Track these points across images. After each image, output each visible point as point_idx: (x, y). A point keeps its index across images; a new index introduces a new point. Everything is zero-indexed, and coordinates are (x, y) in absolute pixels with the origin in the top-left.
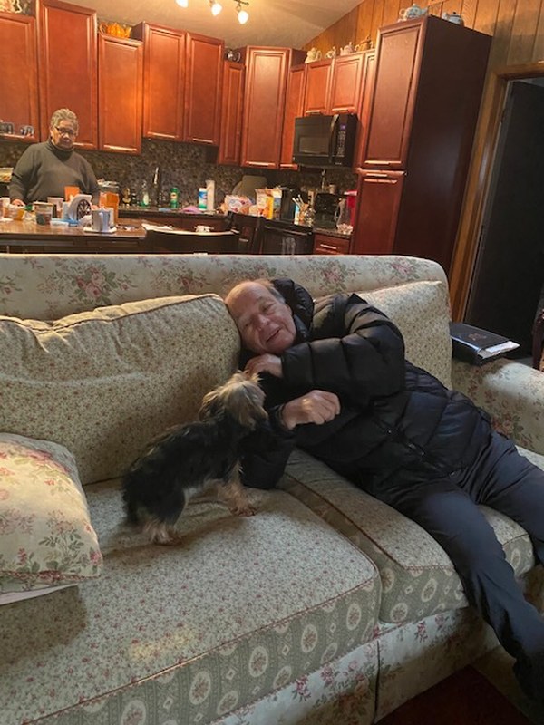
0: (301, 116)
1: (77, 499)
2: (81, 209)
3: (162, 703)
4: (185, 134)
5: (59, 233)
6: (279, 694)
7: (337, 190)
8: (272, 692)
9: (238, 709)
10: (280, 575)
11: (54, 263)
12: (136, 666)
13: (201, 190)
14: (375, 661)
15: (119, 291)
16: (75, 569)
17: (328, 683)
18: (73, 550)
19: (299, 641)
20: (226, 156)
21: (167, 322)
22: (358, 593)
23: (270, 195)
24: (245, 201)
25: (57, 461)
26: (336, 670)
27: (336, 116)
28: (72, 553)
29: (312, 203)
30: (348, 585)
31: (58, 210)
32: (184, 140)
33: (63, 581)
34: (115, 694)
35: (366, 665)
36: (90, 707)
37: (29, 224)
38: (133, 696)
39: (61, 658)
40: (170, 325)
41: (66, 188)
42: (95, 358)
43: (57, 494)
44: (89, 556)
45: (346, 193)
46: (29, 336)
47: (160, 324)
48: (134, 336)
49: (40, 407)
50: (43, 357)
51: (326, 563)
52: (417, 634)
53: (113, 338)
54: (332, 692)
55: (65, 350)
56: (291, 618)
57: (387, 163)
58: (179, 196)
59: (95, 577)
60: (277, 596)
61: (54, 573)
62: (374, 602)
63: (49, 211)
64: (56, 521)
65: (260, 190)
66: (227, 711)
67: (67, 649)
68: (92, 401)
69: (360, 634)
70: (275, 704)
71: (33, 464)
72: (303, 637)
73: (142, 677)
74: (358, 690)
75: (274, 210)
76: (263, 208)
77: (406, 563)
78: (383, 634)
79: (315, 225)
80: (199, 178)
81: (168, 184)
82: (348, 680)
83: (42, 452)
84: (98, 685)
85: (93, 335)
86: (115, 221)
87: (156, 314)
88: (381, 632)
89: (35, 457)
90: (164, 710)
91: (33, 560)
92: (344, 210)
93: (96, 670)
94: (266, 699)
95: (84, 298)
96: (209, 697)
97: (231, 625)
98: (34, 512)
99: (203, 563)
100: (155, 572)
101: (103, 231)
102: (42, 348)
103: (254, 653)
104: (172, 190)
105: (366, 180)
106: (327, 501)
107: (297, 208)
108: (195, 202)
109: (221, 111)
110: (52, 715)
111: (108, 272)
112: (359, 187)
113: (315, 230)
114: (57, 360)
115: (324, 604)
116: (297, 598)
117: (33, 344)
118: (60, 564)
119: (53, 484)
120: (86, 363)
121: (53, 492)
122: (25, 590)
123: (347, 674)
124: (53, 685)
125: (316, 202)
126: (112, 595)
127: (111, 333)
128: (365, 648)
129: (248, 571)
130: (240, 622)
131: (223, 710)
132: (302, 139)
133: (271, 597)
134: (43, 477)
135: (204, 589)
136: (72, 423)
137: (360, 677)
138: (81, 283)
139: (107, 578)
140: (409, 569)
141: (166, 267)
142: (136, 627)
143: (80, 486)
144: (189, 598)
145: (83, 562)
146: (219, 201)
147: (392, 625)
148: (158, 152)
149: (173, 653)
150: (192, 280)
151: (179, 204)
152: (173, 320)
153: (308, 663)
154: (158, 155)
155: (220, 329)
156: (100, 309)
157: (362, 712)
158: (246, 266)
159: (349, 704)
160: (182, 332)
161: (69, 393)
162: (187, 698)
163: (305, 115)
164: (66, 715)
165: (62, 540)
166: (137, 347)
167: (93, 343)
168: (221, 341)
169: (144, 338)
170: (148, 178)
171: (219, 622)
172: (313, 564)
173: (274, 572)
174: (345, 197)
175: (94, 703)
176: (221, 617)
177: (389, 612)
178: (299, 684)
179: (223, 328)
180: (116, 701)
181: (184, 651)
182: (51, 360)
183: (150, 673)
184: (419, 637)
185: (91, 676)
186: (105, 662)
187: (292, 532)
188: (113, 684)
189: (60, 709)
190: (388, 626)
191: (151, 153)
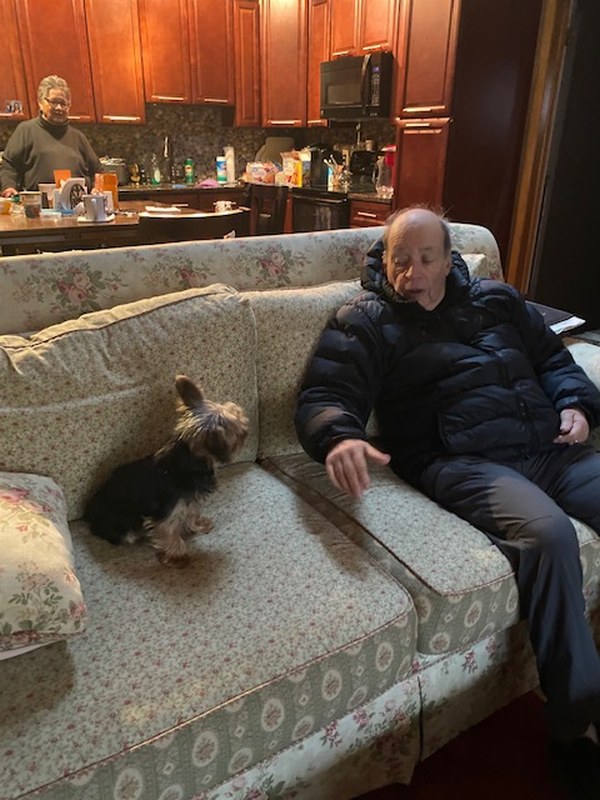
0: (328, 60)
1: (56, 544)
2: (73, 197)
3: (161, 769)
4: (194, 95)
6: (304, 743)
7: (375, 147)
8: (293, 743)
10: (296, 614)
11: (29, 266)
12: (127, 731)
13: (219, 159)
14: (416, 698)
15: (108, 292)
16: (54, 626)
17: (362, 726)
18: (50, 605)
19: (320, 688)
20: (244, 117)
21: (163, 327)
22: (390, 631)
23: (298, 159)
24: (269, 168)
25: (34, 498)
26: (371, 712)
27: (368, 56)
28: (47, 609)
29: (347, 164)
30: (376, 622)
31: (49, 198)
32: (193, 102)
33: (41, 640)
34: (105, 764)
35: (405, 703)
36: (76, 780)
37: (17, 218)
38: (127, 764)
39: (44, 725)
40: (167, 331)
42: (78, 377)
43: (31, 542)
44: (69, 610)
45: (384, 149)
46: (1, 357)
47: (155, 331)
48: (124, 347)
49: (18, 438)
50: (17, 381)
51: (351, 596)
52: (465, 665)
54: (368, 735)
55: (41, 370)
56: (308, 664)
57: (428, 109)
58: (194, 168)
59: (78, 634)
60: (291, 640)
61: (29, 632)
62: (408, 639)
63: (37, 201)
64: (28, 574)
65: (286, 154)
66: (240, 769)
67: (51, 715)
68: (77, 426)
69: (394, 673)
70: (301, 752)
71: (4, 506)
72: (325, 684)
73: (135, 741)
74: (399, 729)
75: (303, 175)
76: (291, 174)
77: (444, 589)
78: (425, 668)
79: (352, 190)
80: (216, 145)
81: (180, 155)
82: (385, 721)
83: (18, 490)
84: (84, 755)
85: (75, 350)
86: (116, 206)
87: (151, 318)
88: (421, 667)
89: (8, 498)
90: (165, 776)
91: (3, 621)
92: (383, 169)
93: (83, 737)
94: (287, 753)
95: (67, 304)
96: (217, 757)
97: (239, 677)
98: (4, 566)
99: (209, 603)
100: (154, 617)
101: (99, 220)
102: (14, 370)
103: (266, 707)
104: (186, 163)
105: (406, 132)
106: (353, 519)
107: (330, 171)
108: (213, 174)
109: (234, 62)
110: (33, 791)
111: (93, 271)
112: (398, 139)
113: (351, 196)
114: (33, 383)
115: (348, 645)
116: (316, 641)
117: (5, 365)
118: (35, 623)
119: (26, 529)
120: (68, 383)
121: (25, 540)
123: (384, 715)
124: (34, 758)
125: (351, 162)
126: (104, 648)
127: (97, 346)
128: (402, 686)
129: (260, 610)
130: (249, 673)
131: (236, 768)
132: (330, 89)
133: (285, 641)
134: (15, 522)
135: (209, 636)
136: (58, 453)
137: (400, 715)
138: (63, 286)
139: (98, 629)
140: (446, 596)
141: (161, 260)
142: (129, 685)
143: (66, 528)
144: (191, 647)
145: (63, 617)
146: (240, 170)
147: (435, 657)
148: (166, 118)
149: (171, 713)
150: (192, 271)
151: (195, 178)
152: (170, 324)
153: (333, 711)
154: (167, 121)
155: (227, 330)
156: (85, 316)
157: (405, 752)
158: (256, 250)
159: (388, 745)
160: (181, 338)
161: (50, 419)
162: (190, 761)
163: (332, 59)
164: (50, 790)
165: (35, 596)
166: (128, 359)
167: (75, 359)
168: (229, 344)
169: (136, 348)
170: (157, 150)
171: (225, 674)
172: (337, 599)
173: (290, 610)
174: (383, 154)
175: (80, 776)
176: (227, 668)
177: (427, 643)
178: (328, 730)
179: (231, 328)
180: (106, 771)
181: (183, 710)
182: (26, 383)
183: (145, 737)
184: (468, 668)
185: (76, 745)
186: (92, 727)
187: (314, 560)
188: (102, 752)
189: (42, 785)
190: (430, 658)
191: (159, 120)
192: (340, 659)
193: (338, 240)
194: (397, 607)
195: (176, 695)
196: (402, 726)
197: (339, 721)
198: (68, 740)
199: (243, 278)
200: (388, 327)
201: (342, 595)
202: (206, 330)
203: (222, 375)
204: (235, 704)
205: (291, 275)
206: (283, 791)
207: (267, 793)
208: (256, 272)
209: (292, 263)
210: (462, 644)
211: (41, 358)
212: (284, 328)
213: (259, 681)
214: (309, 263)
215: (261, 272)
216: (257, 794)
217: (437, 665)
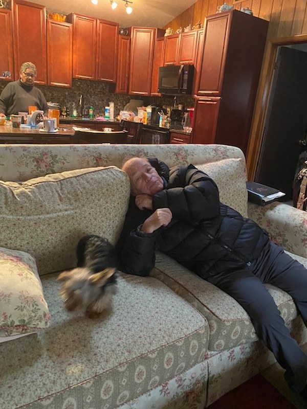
0: (163, 66)
1: (37, 284)
2: (38, 119)
3: (86, 399)
4: (97, 77)
5: (26, 133)
6: (151, 392)
7: (183, 108)
8: (148, 391)
9: (129, 401)
10: (152, 325)
11: (22, 149)
12: (70, 378)
13: (106, 108)
14: (206, 372)
16: (35, 323)
17: (180, 386)
18: (34, 312)
19: (163, 362)
20: (120, 88)
21: (88, 182)
22: (196, 335)
23: (146, 111)
24: (131, 114)
25: (25, 262)
26: (184, 378)
27: (182, 66)
28: (33, 314)
29: (169, 115)
30: (190, 330)
31: (25, 119)
32: (96, 80)
33: (29, 331)
34: (59, 394)
35: (201, 375)
36: (44, 401)
37: (8, 127)
38: (69, 395)
39: (28, 374)
40: (90, 184)
41: (29, 107)
42: (46, 203)
43: (25, 281)
44: (43, 316)
45: (188, 109)
46: (9, 191)
47: (84, 184)
48: (69, 191)
49: (15, 231)
50: (17, 203)
51: (177, 317)
52: (229, 357)
53: (57, 191)
54: (182, 390)
55: (29, 199)
56: (158, 349)
57: (210, 92)
58: (94, 111)
59: (47, 328)
60: (150, 337)
61: (23, 326)
62: (205, 339)
63: (20, 120)
64: (24, 296)
65: (140, 108)
66: (122, 403)
67: (31, 369)
68: (44, 227)
69: (198, 357)
70: (150, 397)
71: (11, 264)
72: (166, 360)
73: (74, 383)
74: (197, 389)
75: (148, 119)
76: (142, 118)
77: (223, 318)
78: (211, 357)
79: (171, 128)
80: (105, 101)
81: (87, 104)
82: (191, 384)
83: (16, 257)
84: (49, 390)
85: (45, 190)
86: (57, 125)
87: (81, 178)
88: (209, 356)
89: (12, 260)
90: (87, 403)
91: (11, 319)
92: (187, 119)
93: (47, 381)
94: (145, 395)
95: (39, 169)
96: (113, 394)
97: (124, 354)
98: (12, 292)
99: (108, 319)
101: (51, 131)
102: (16, 198)
103: (138, 369)
104: (90, 108)
105: (199, 102)
106: (178, 283)
107: (161, 118)
108: (103, 114)
109: (117, 63)
110: (22, 407)
111: (53, 155)
112: (195, 105)
113: (171, 131)
114: (25, 205)
115: (177, 341)
116: (162, 338)
117: (11, 195)
118: (27, 321)
119: (22, 275)
120: (41, 206)
121: (22, 280)
122: (7, 336)
123: (190, 380)
124: (23, 390)
125: (171, 114)
126: (57, 337)
127: (56, 189)
128: (200, 365)
129: (134, 323)
130: (130, 352)
131: (120, 402)
132: (163, 79)
133: (147, 338)
134: (16, 271)
135: (109, 334)
136: (33, 240)
137: (198, 381)
138: (38, 161)
140: (224, 321)
141: (86, 152)
142: (70, 356)
143: (38, 276)
144: (100, 339)
145: (40, 319)
146: (117, 114)
147: (216, 352)
148: (82, 86)
149: (92, 370)
150: (101, 158)
151: (94, 116)
152: (91, 181)
153: (168, 374)
154: (82, 88)
156: (49, 175)
159: (191, 397)
161: (31, 223)
162: (100, 395)
163: (165, 66)
164: (31, 406)
165: (28, 307)
166: (71, 196)
167: (45, 195)
169: (75, 192)
170: (75, 101)
171: (118, 352)
172: (171, 318)
173: (148, 323)
174: (188, 111)
175: (46, 399)
176: (119, 349)
177: (213, 345)
178: (163, 386)
180: (59, 398)
181: (97, 369)
182: (21, 204)
183: (79, 382)
184: (231, 359)
185: (44, 384)
186: (53, 376)
187: (159, 301)
188: (57, 388)
189: (27, 403)
190: (213, 352)
191: (78, 87)
192: (172, 347)
193: (171, 149)
194: (199, 323)
195: (94, 361)
196: (198, 387)
197: (169, 382)
198: (40, 382)
201: (173, 317)
202: (108, 185)
204: (123, 367)
211: (29, 193)
213: (134, 356)
217: (217, 356)
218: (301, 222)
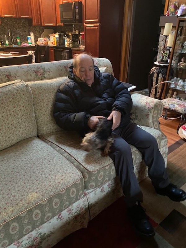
0: (62, 4)
4: (17, 15)
6: (51, 220)
7: (79, 32)
9: (33, 230)
13: (28, 37)
14: (86, 203)
17: (70, 213)
19: (52, 205)
20: (36, 22)
23: (55, 37)
24: (46, 40)
26: (72, 209)
27: (74, 3)
29: (71, 38)
32: (18, 17)
35: (83, 205)
51: (63, 176)
54: (72, 215)
56: (48, 198)
57: (93, 20)
58: (20, 40)
62: (81, 186)
65: (51, 35)
66: (28, 232)
69: (77, 197)
72: (54, 203)
75: (57, 42)
76: (53, 42)
77: (91, 170)
78: (88, 194)
80: (27, 32)
81: (15, 35)
82: (77, 211)
90: (1, 238)
92: (82, 40)
96: (19, 230)
103: (34, 213)
104: (17, 38)
105: (87, 28)
107: (66, 41)
108: (27, 42)
109: (30, 3)
112: (85, 31)
115: (61, 191)
116: (51, 191)
123: (76, 209)
128: (82, 200)
129: (33, 184)
132: (63, 13)
133: (41, 192)
135: (16, 194)
137: (82, 208)
140: (92, 172)
144: (9, 198)
146: (36, 41)
147: (91, 190)
148: (8, 23)
149: (2, 219)
150: (11, 76)
151: (21, 43)
153: (58, 210)
154: (9, 24)
155: (21, 95)
157: (85, 219)
158: (33, 68)
159: (79, 217)
160: (5, 98)
162: (9, 233)
163: (63, 3)
168: (22, 99)
170: (6, 33)
171: (20, 205)
172: (58, 177)
173: (43, 182)
174: (81, 35)
176: (21, 203)
177: (88, 187)
178: (58, 216)
179: (22, 94)
181: (6, 218)
184: (102, 192)
187: (52, 166)
190: (90, 191)
191: (6, 23)
192: (59, 195)
193: (61, 64)
194: (77, 177)
195: (3, 213)
196: (83, 211)
197: (62, 213)
199: (29, 77)
200: (76, 91)
203: (21, 109)
204: (24, 213)
205: (46, 75)
206: (46, 236)
207: (40, 238)
208: (33, 75)
209: (46, 72)
210: (99, 185)
212: (42, 93)
213: (32, 206)
214: (52, 71)
215: (35, 75)
216: (37, 238)
217: (92, 192)
218: (145, 104)
